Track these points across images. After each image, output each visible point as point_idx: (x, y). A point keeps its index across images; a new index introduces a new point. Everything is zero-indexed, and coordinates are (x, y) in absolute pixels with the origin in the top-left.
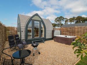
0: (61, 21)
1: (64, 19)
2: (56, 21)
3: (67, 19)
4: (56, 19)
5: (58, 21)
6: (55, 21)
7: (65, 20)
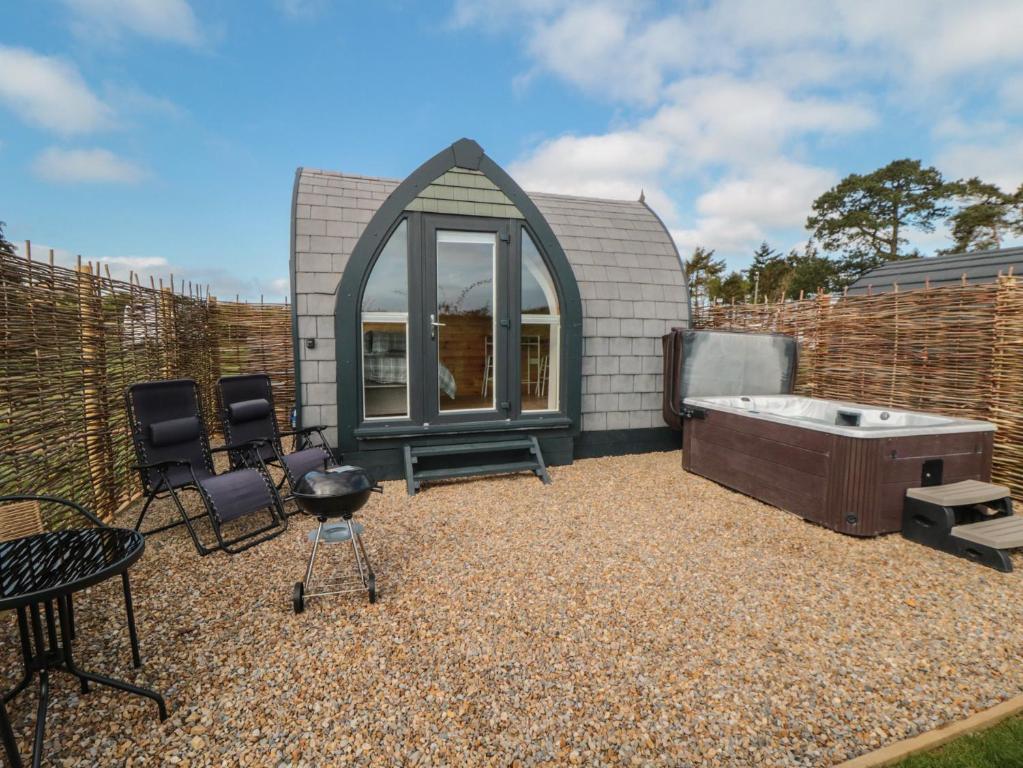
0: (896, 223)
1: (940, 189)
2: (834, 227)
3: (992, 190)
4: (828, 201)
5: (850, 220)
6: (812, 223)
7: (956, 204)
